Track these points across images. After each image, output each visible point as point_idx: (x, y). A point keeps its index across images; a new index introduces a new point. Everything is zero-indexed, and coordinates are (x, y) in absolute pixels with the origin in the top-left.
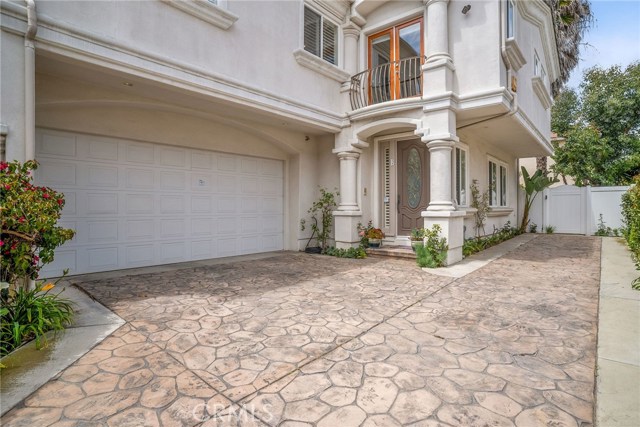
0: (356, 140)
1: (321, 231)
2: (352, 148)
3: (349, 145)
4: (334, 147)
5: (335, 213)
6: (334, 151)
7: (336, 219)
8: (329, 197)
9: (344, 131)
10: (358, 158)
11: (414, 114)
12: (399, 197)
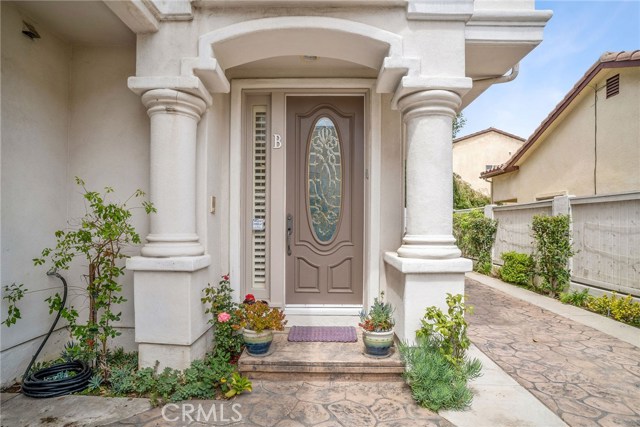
0: (209, 62)
1: (83, 320)
2: (194, 82)
3: (187, 71)
4: (133, 73)
5: (135, 263)
6: (134, 83)
7: (138, 280)
8: (113, 216)
9: (167, 32)
10: (202, 116)
11: (379, 18)
12: (289, 218)
